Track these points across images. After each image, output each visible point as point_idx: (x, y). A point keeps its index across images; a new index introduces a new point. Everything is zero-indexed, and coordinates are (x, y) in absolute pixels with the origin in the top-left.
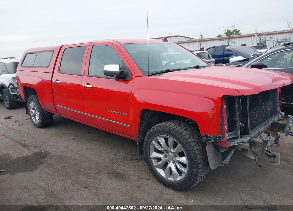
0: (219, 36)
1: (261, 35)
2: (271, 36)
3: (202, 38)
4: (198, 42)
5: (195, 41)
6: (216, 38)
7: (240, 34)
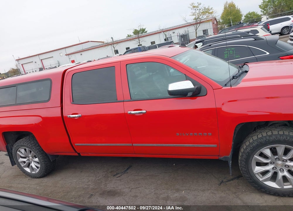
0: (129, 36)
1: (165, 31)
2: (173, 31)
3: (113, 40)
4: (111, 45)
5: (108, 45)
6: (126, 39)
7: (146, 32)
